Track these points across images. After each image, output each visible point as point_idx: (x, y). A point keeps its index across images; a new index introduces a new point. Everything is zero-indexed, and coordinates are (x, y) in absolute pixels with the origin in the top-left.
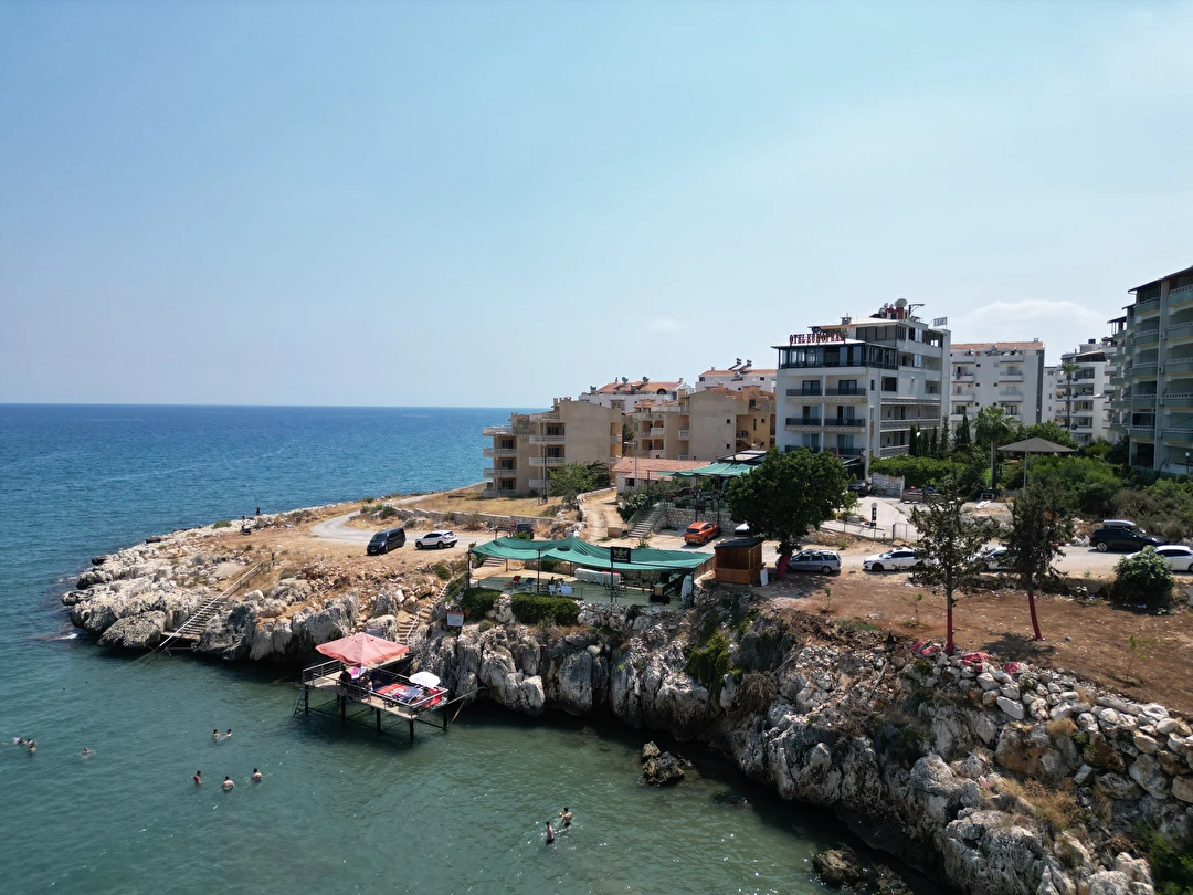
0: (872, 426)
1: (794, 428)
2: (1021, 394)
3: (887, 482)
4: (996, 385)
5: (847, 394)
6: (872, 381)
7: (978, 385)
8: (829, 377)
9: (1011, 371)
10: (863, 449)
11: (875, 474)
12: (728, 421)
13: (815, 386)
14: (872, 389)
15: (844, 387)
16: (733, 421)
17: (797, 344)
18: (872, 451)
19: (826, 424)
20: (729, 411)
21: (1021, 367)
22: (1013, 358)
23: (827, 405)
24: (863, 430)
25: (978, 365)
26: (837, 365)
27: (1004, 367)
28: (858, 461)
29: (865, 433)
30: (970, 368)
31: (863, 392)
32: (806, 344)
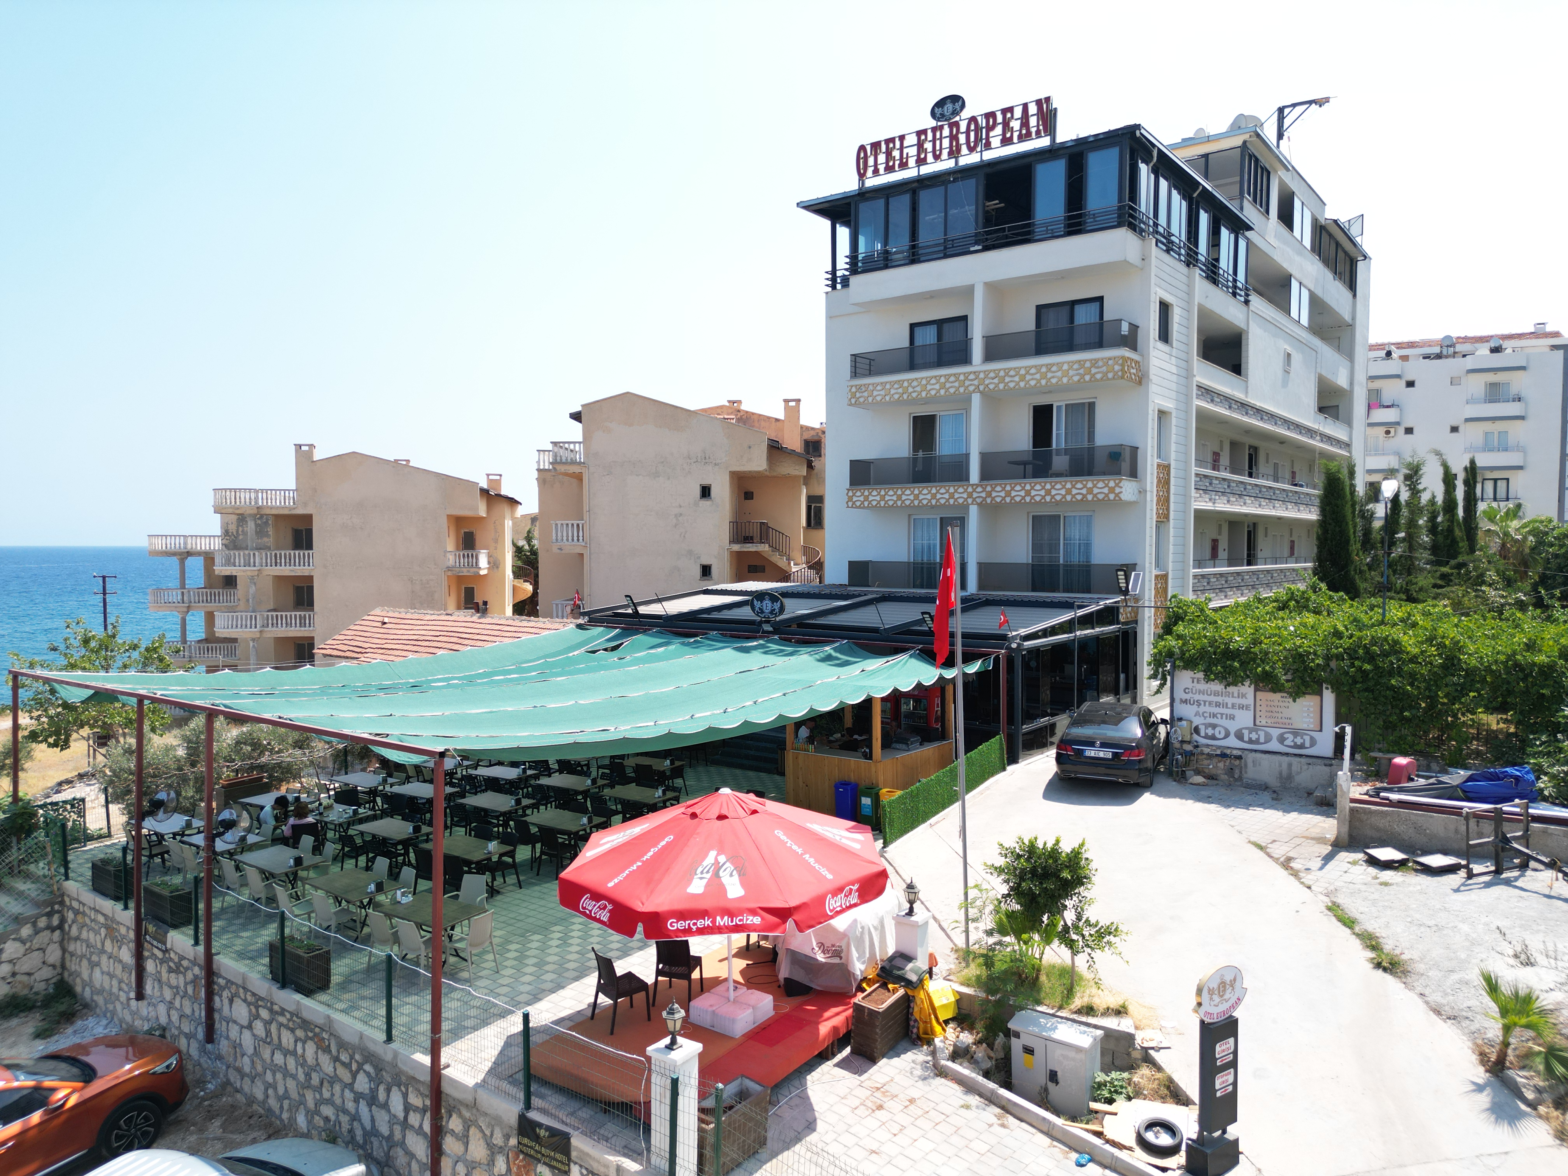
0: (1164, 483)
1: (874, 495)
2: (1519, 448)
3: (1244, 719)
4: (1454, 429)
5: (1070, 347)
6: (1165, 308)
7: (1409, 431)
8: (995, 289)
9: (1494, 393)
10: (1128, 569)
11: (1186, 679)
12: (706, 492)
13: (951, 334)
14: (1164, 336)
15: (1053, 322)
16: (722, 491)
17: (885, 179)
18: (1162, 579)
19: (986, 475)
20: (706, 460)
21: (1518, 382)
22: (1497, 360)
23: (992, 399)
24: (1128, 489)
25: (1410, 384)
26: (1024, 237)
27: (1477, 384)
28: (1108, 615)
29: (1137, 505)
30: (1392, 390)
31: (1131, 341)
32: (911, 173)
